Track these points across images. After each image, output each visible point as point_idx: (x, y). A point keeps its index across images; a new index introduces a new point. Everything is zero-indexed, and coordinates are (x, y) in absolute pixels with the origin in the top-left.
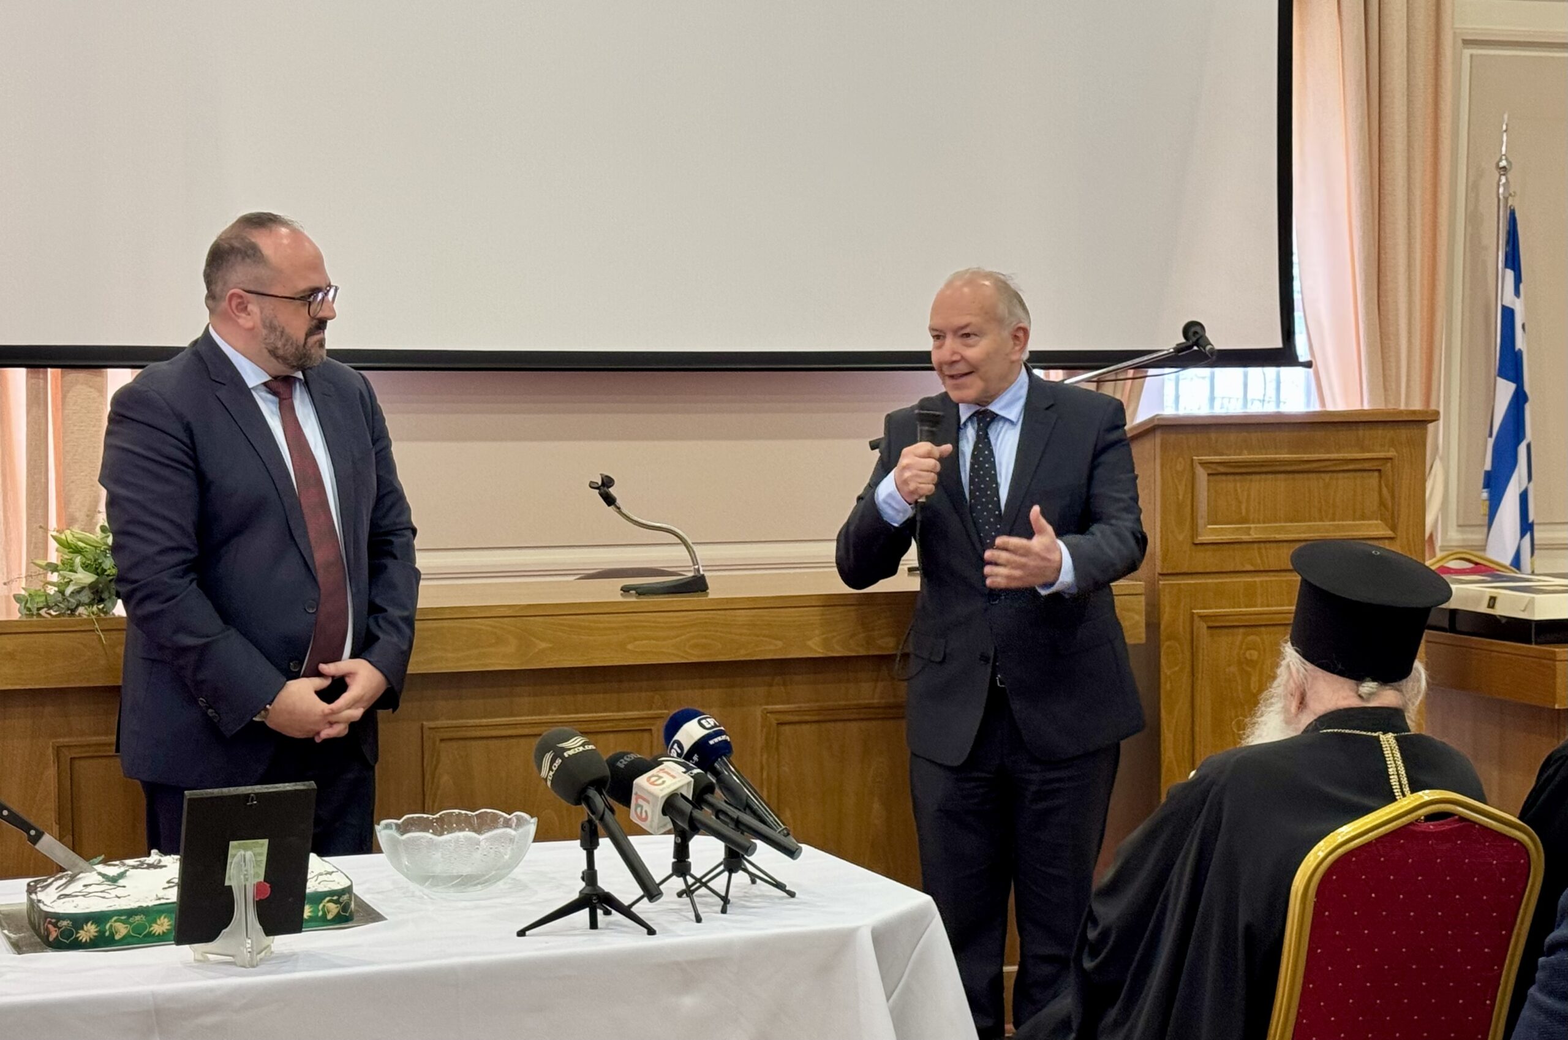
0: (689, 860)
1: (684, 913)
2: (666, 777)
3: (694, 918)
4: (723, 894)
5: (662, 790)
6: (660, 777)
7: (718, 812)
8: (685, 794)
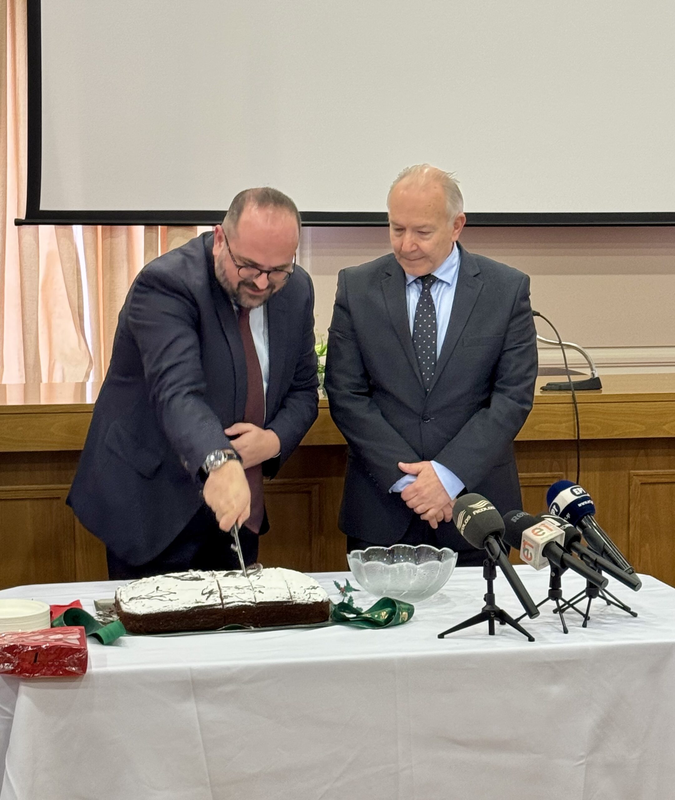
0: (561, 588)
1: (556, 626)
2: (545, 530)
3: (562, 630)
4: (585, 612)
5: (542, 539)
6: (542, 530)
7: (582, 555)
8: (559, 542)
